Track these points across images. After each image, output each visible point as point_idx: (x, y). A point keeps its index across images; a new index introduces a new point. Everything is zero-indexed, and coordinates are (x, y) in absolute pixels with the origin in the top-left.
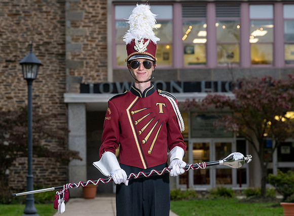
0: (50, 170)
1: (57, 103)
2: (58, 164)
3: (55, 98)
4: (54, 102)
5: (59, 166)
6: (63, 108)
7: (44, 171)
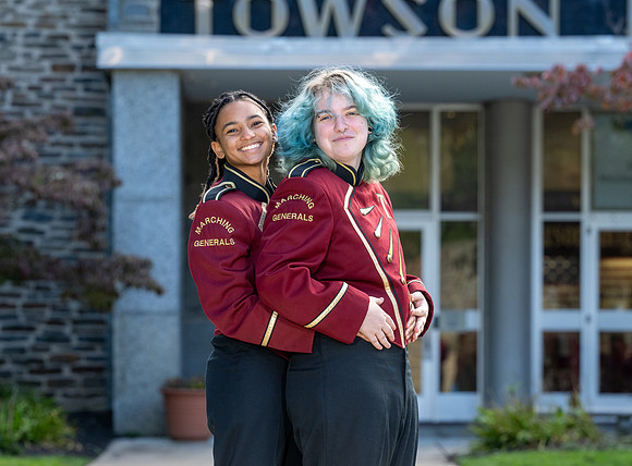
0: (41, 329)
1: (71, 68)
2: (74, 305)
3: (66, 47)
4: (61, 62)
5: (75, 315)
6: (95, 86)
7: (18, 334)
